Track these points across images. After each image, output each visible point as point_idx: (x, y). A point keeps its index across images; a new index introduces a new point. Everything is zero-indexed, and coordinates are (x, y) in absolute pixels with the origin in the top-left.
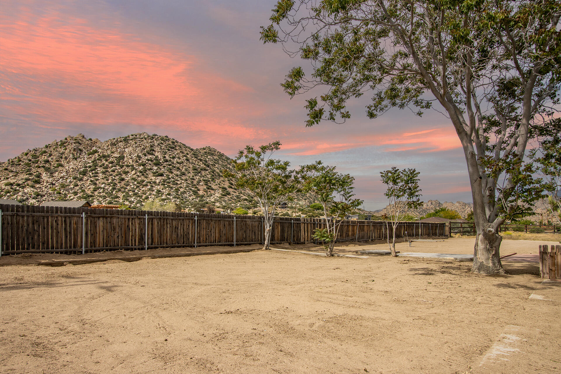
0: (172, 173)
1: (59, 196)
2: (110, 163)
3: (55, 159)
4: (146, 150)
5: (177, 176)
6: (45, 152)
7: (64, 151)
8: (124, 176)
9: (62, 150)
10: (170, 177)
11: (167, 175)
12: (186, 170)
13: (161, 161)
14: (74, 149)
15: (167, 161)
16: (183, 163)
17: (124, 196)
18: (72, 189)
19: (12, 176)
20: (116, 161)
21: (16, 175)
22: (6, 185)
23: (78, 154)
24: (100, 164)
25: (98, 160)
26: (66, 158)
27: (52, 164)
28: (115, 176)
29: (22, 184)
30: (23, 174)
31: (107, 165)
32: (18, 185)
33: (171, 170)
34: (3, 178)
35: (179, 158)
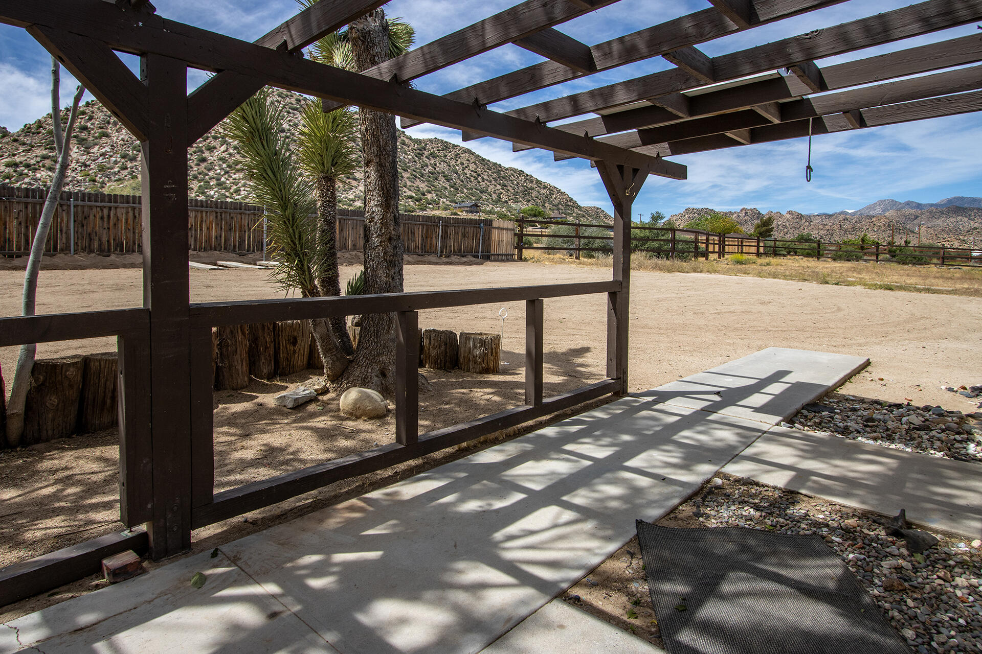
1: (92, 186)
8: (206, 154)
17: (200, 186)
18: (115, 174)
19: (23, 151)
21: (30, 150)
22: (8, 165)
28: (191, 155)
29: (34, 165)
30: (42, 147)
32: (28, 166)
34: (7, 154)
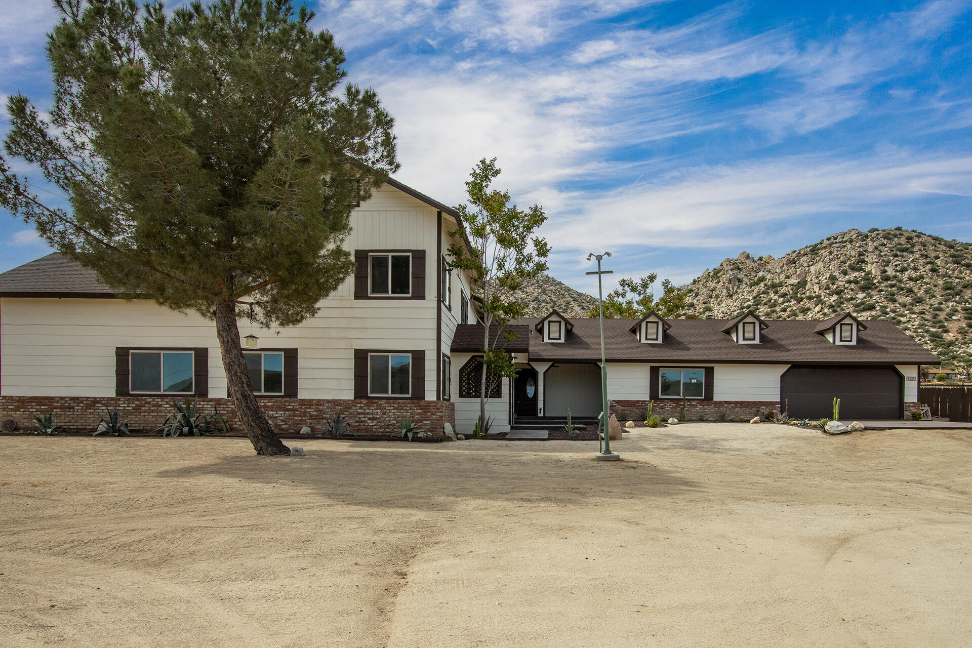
0: (894, 301)
2: (780, 297)
3: (702, 300)
4: (847, 264)
5: (904, 306)
6: (691, 291)
7: (716, 285)
9: (712, 285)
10: (888, 310)
11: (882, 307)
12: (926, 292)
13: (875, 281)
14: (730, 280)
15: (887, 279)
16: (922, 277)
20: (791, 292)
23: (735, 288)
24: (765, 300)
25: (764, 293)
26: (717, 296)
27: (698, 308)
31: (775, 301)
33: (893, 295)
35: (915, 269)
